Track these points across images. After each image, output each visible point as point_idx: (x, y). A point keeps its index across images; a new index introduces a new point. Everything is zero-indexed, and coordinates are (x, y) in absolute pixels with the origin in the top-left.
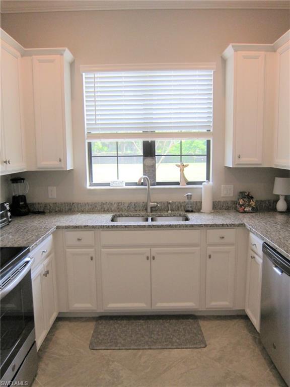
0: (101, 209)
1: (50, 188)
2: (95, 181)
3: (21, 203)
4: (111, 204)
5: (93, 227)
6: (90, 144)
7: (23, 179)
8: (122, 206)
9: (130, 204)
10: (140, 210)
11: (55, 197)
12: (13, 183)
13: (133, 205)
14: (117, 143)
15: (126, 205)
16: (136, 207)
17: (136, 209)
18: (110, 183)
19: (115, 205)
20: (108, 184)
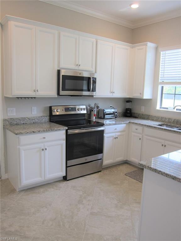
0: (161, 120)
1: (142, 107)
2: (163, 106)
3: (128, 112)
4: (166, 118)
5: (142, 125)
6: (162, 87)
7: (131, 101)
8: (171, 120)
9: (175, 120)
10: (179, 124)
11: (143, 111)
12: (127, 102)
13: (176, 121)
14: (176, 87)
15: (173, 120)
16: (177, 122)
17: (177, 123)
18: (168, 108)
19: (168, 119)
20: (167, 108)
